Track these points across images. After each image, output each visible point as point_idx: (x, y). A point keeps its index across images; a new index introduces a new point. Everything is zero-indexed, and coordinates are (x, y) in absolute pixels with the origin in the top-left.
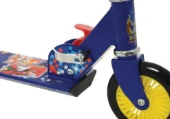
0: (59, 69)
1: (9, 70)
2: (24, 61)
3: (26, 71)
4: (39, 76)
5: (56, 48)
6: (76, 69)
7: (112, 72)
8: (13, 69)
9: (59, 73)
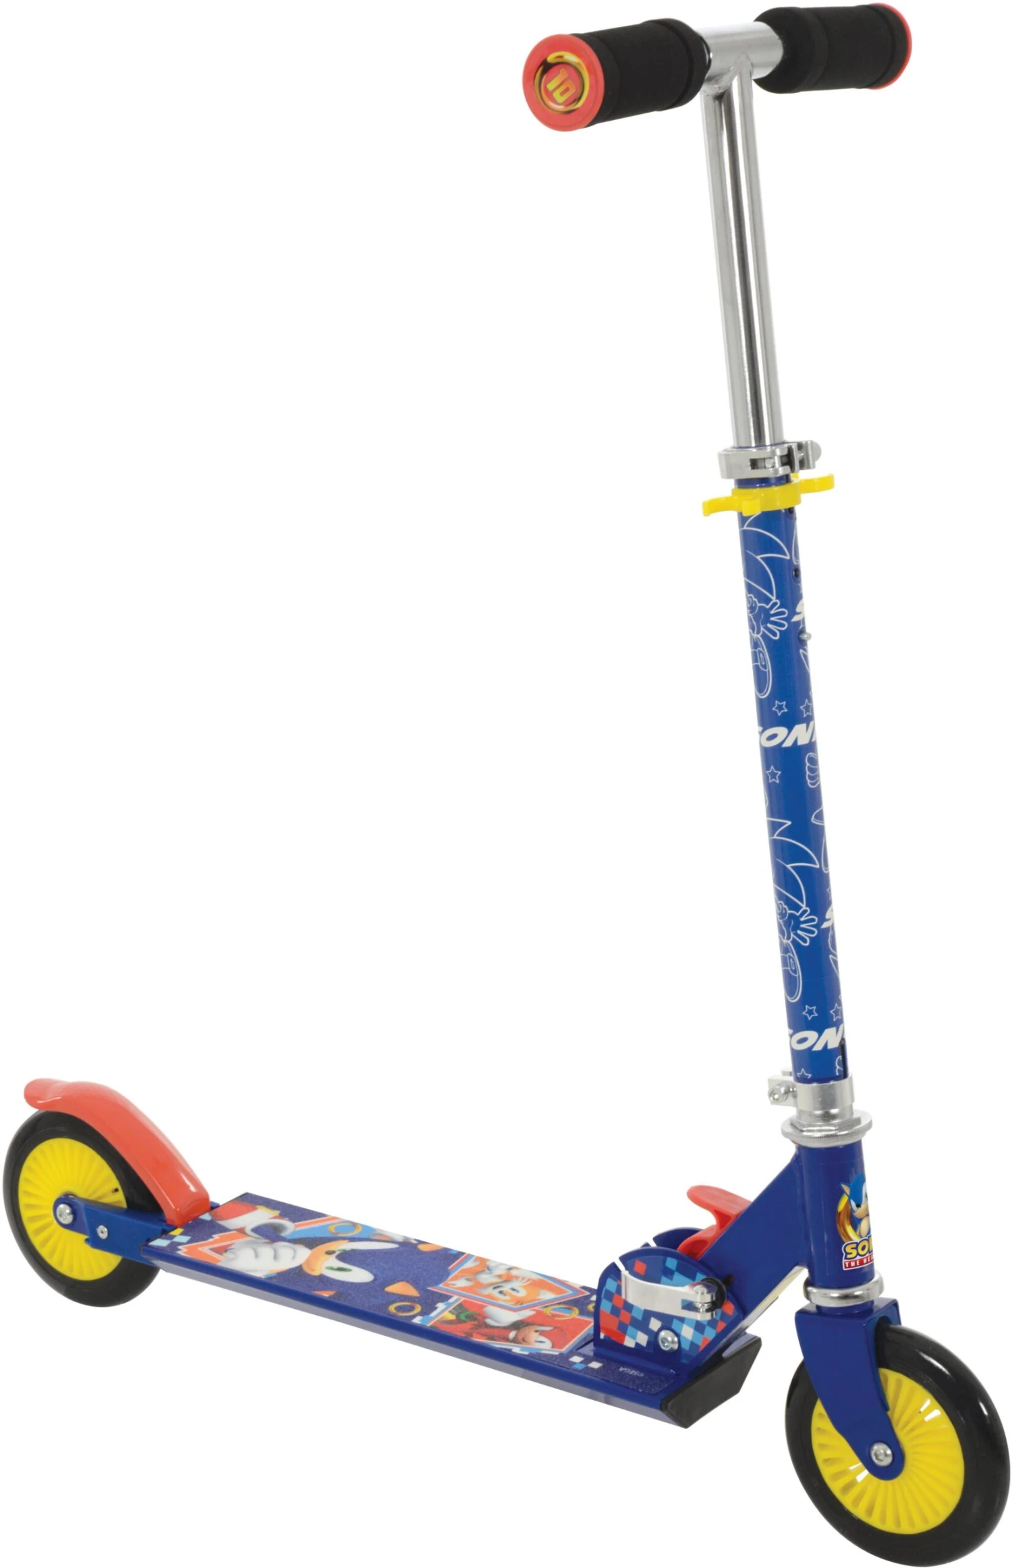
0: (630, 1329)
1: (459, 1321)
2: (507, 1288)
3: (517, 1326)
4: (565, 1350)
5: (627, 1259)
6: (688, 1332)
7: (797, 1357)
8: (472, 1314)
9: (629, 1342)
